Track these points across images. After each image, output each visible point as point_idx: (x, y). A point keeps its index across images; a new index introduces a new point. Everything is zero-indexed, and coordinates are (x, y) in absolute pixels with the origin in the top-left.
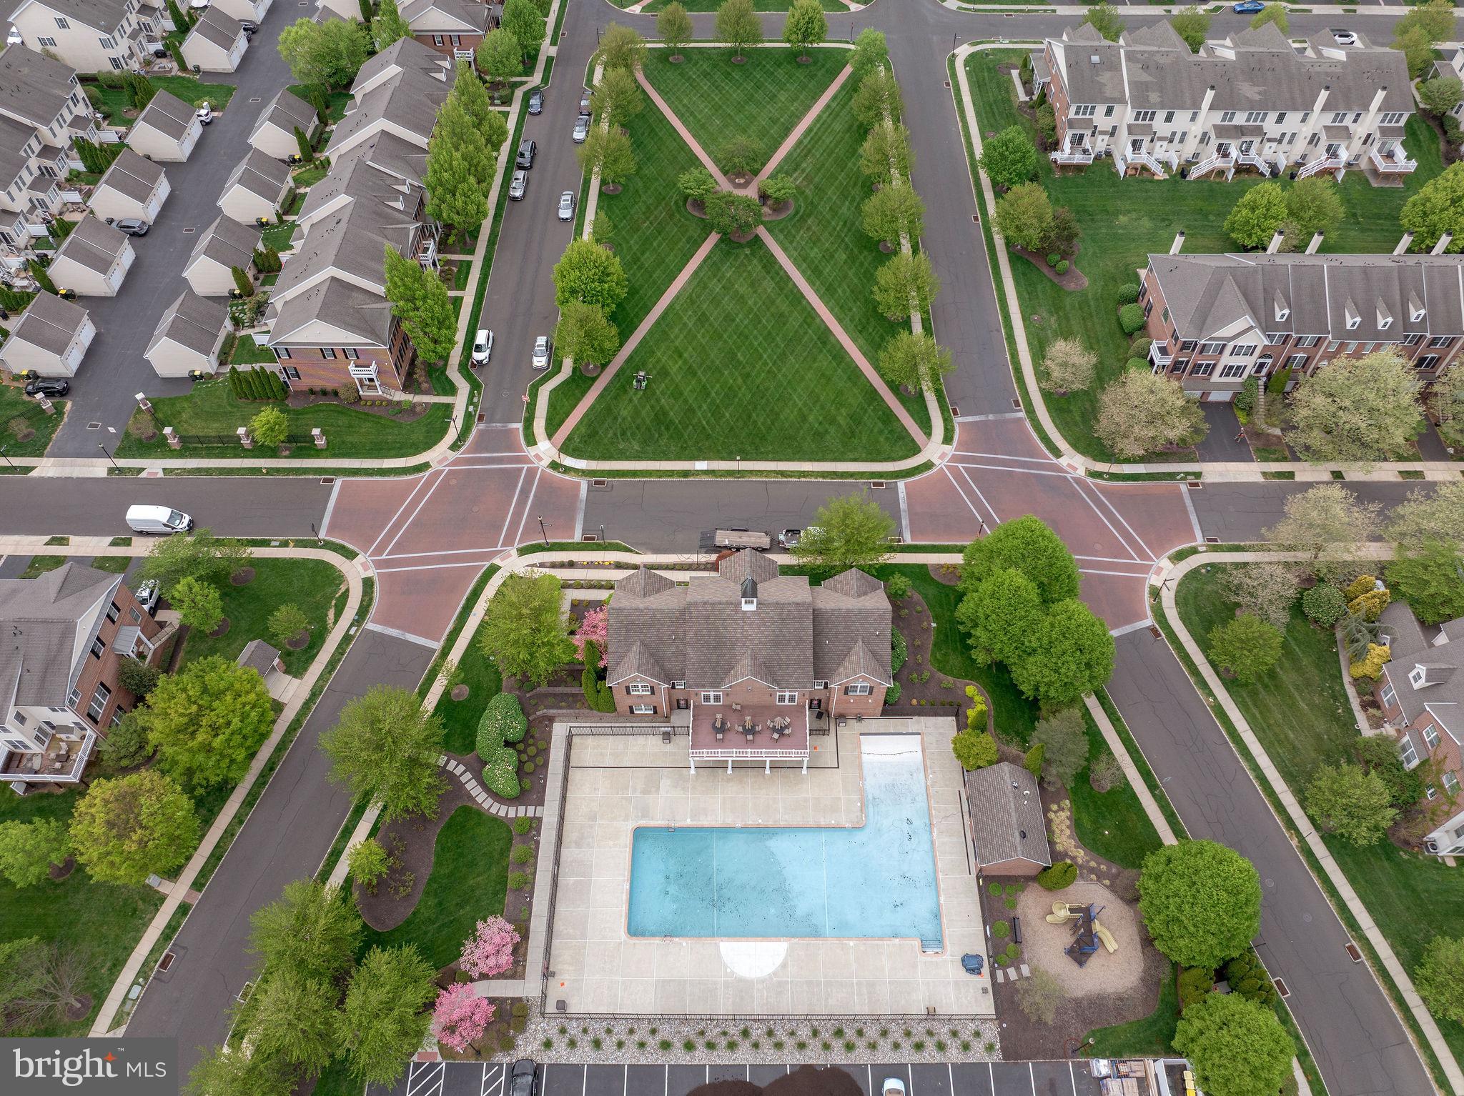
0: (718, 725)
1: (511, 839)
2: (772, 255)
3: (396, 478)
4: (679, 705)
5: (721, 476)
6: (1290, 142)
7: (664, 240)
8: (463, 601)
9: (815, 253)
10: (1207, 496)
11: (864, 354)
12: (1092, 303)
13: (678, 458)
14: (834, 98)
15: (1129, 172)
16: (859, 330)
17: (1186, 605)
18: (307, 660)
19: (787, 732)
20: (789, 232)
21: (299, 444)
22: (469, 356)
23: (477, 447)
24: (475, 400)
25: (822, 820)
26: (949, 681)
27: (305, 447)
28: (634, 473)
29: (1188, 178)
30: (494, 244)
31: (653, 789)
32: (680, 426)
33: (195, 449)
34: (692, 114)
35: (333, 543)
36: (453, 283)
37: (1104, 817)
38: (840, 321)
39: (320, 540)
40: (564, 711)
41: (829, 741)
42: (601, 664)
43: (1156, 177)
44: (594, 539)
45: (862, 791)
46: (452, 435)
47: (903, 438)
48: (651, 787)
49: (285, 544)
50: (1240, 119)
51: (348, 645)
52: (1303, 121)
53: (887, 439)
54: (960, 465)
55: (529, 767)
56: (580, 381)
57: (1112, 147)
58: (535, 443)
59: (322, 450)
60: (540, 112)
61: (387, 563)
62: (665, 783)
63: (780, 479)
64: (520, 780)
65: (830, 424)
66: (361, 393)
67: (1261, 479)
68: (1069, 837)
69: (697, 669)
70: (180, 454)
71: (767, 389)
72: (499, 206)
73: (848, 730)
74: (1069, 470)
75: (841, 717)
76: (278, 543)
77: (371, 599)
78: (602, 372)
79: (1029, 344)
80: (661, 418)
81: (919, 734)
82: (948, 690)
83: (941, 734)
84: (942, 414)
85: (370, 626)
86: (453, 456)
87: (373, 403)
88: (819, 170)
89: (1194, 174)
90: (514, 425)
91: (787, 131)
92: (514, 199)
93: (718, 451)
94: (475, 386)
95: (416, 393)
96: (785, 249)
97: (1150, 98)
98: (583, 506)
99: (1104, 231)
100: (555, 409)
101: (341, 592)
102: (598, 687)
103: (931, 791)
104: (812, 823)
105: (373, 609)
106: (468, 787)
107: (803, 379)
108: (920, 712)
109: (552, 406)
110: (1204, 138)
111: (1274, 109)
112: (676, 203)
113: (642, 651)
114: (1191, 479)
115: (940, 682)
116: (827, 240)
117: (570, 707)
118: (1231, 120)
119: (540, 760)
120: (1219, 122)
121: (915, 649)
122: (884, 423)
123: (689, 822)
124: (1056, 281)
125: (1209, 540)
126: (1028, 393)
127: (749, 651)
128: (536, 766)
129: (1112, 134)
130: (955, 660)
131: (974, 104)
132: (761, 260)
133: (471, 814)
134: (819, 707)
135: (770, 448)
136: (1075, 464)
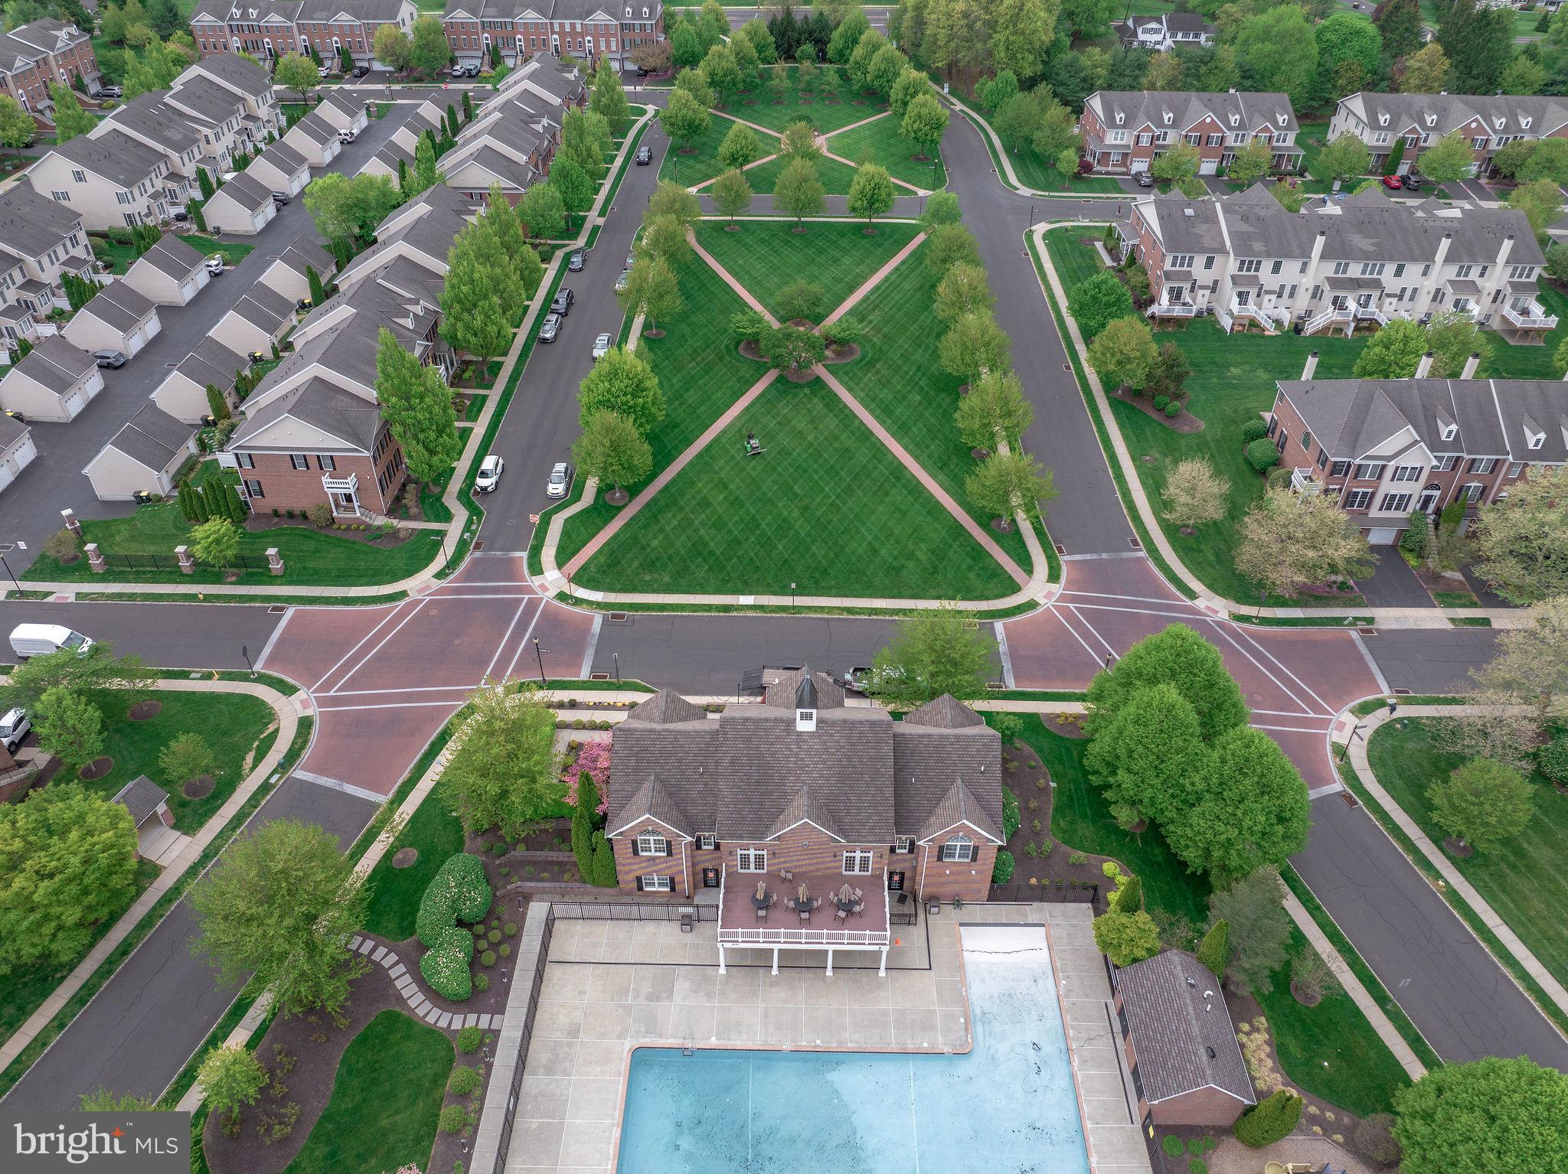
0: (760, 896)
1: (451, 1060)
2: (836, 395)
3: (363, 608)
4: (707, 880)
5: (770, 612)
6: (1412, 299)
7: (711, 379)
8: (426, 747)
9: (885, 394)
10: (1388, 645)
11: (946, 490)
12: (1212, 444)
13: (719, 591)
14: (904, 262)
15: (1236, 328)
16: (939, 466)
17: (1384, 765)
18: (206, 812)
19: (857, 909)
20: (854, 374)
21: (250, 568)
22: (473, 483)
23: (468, 576)
24: (474, 527)
25: (909, 1041)
26: (1079, 856)
27: (256, 574)
28: (663, 607)
29: (1303, 334)
30: (516, 380)
31: (664, 995)
32: (722, 558)
33: (123, 572)
34: (747, 272)
35: (270, 677)
36: (463, 415)
37: (1319, 1043)
38: (916, 457)
39: (253, 673)
40: (546, 884)
41: (917, 933)
42: (599, 810)
43: (1266, 333)
44: (605, 677)
45: (964, 1002)
46: (439, 562)
47: (999, 575)
48: (662, 991)
49: (208, 677)
50: (1355, 270)
51: (263, 796)
52: (1425, 274)
53: (978, 575)
54: (1071, 606)
55: (488, 958)
56: (602, 511)
57: (1214, 304)
58: (541, 572)
59: (277, 576)
60: (581, 269)
61: (335, 701)
62: (682, 986)
63: (845, 616)
64: (473, 976)
65: (907, 559)
66: (335, 514)
67: (1450, 626)
68: (1272, 1070)
69: (732, 813)
70: (103, 578)
71: (830, 522)
72: (526, 348)
73: (943, 919)
74: (1209, 613)
75: (933, 900)
76: (199, 675)
77: (305, 742)
78: (630, 501)
79: (1143, 484)
80: (699, 550)
81: (1042, 925)
82: (1079, 867)
83: (1073, 926)
84: (1045, 551)
85: (299, 774)
86: (437, 584)
87: (348, 528)
88: (888, 322)
89: (1310, 329)
90: (518, 554)
91: (852, 289)
92: (544, 341)
93: (769, 585)
94: (474, 511)
95: (402, 518)
96: (850, 390)
97: (1254, 247)
98: (595, 641)
99: (1214, 380)
100: (570, 537)
101: (268, 732)
102: (594, 840)
103: (1065, 1003)
104: (894, 1047)
105: (307, 754)
106: (399, 984)
107: (872, 512)
108: (1042, 895)
109: (566, 534)
110: (1317, 293)
111: (1391, 259)
112: (727, 346)
113: (657, 787)
114: (1362, 625)
115: (1067, 856)
116: (899, 383)
117: (553, 879)
118: (1344, 272)
119: (505, 950)
120: (1331, 274)
121: (1030, 814)
122: (974, 559)
123: (713, 1042)
124: (1167, 425)
125: (1398, 692)
126: (1147, 532)
127: (806, 788)
128: (499, 957)
129: (1213, 290)
130: (1085, 829)
131: (1056, 270)
132: (822, 398)
133: (400, 1023)
134: (901, 888)
135: (833, 583)
136: (1215, 607)
